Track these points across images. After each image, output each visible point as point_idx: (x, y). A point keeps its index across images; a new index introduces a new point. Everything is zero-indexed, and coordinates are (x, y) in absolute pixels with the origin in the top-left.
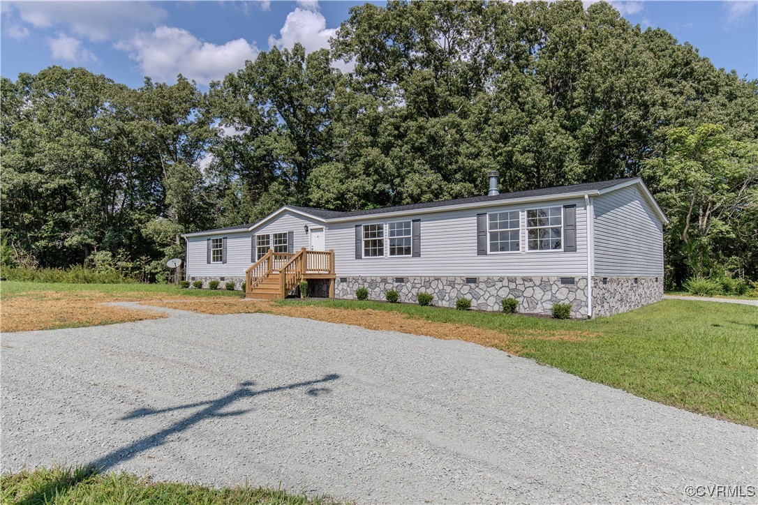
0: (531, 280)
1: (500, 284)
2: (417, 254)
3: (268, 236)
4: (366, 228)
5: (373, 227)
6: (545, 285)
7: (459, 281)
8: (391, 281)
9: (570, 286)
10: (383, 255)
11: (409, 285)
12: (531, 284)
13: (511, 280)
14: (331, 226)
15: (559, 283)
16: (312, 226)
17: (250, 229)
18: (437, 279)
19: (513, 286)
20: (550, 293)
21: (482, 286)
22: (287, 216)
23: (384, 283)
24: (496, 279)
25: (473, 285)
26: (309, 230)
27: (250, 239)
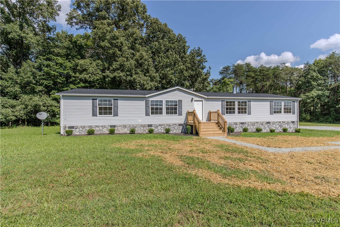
0: (285, 122)
1: (276, 124)
2: (249, 114)
3: (161, 101)
4: (227, 102)
5: (231, 102)
6: (288, 123)
7: (264, 123)
8: (239, 124)
9: (293, 123)
10: (235, 114)
11: (246, 125)
12: (284, 123)
13: (280, 122)
14: (207, 100)
15: (291, 123)
16: (195, 98)
17: (147, 96)
18: (257, 123)
19: (280, 124)
20: (289, 126)
21: (271, 124)
22: (177, 92)
23: (235, 125)
24: (275, 122)
25: (269, 124)
26: (193, 101)
27: (144, 102)
